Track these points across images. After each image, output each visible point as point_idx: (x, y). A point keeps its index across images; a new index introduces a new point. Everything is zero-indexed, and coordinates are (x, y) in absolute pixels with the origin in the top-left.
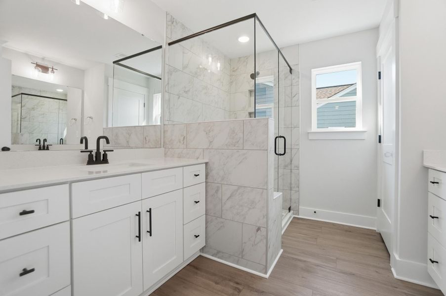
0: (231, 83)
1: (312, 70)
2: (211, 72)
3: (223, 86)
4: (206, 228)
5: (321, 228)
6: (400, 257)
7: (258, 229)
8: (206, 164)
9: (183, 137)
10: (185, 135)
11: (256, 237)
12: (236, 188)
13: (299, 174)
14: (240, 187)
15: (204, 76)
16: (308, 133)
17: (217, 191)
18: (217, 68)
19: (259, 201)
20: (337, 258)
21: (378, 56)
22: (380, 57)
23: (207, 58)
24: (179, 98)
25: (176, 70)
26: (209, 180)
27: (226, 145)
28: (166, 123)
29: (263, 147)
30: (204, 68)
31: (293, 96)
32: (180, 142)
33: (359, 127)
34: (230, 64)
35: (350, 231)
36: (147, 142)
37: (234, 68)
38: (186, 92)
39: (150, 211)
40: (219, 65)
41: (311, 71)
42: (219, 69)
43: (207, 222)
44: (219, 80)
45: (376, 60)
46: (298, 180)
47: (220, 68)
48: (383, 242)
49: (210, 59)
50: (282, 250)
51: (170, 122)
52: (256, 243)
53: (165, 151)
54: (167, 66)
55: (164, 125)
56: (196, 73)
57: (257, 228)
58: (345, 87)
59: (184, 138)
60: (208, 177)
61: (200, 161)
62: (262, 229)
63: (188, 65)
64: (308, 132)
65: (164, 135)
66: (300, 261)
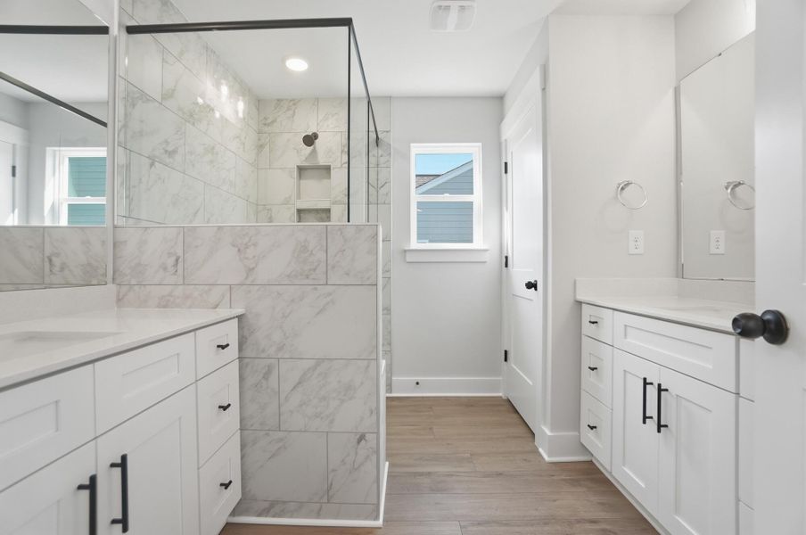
0: (261, 147)
1: (412, 145)
2: (222, 116)
3: (244, 151)
4: (242, 458)
5: (431, 408)
6: (552, 431)
7: (362, 438)
8: (240, 317)
9: (174, 258)
10: (180, 253)
11: (356, 453)
12: (312, 363)
13: (390, 322)
14: (320, 361)
15: (208, 124)
16: (405, 251)
17: (266, 376)
18: (237, 112)
19: (362, 383)
20: (471, 455)
21: (503, 138)
22: (506, 140)
23: (218, 86)
24: (152, 165)
25: (144, 97)
26: (248, 352)
27: (288, 276)
28: (120, 222)
29: (368, 279)
30: (208, 106)
31: (379, 186)
32: (165, 269)
33: (479, 242)
34: (258, 110)
35: (472, 406)
36: (56, 269)
37: (265, 119)
38: (171, 154)
39: (123, 464)
40: (241, 106)
41: (409, 147)
42: (241, 115)
43: (243, 446)
44: (237, 137)
45: (500, 144)
46: (390, 332)
47: (244, 112)
48: (517, 412)
49: (225, 89)
50: (387, 463)
51: (131, 221)
52: (356, 467)
53: (119, 292)
54: (122, 82)
55: (115, 227)
56: (191, 116)
57: (358, 436)
58: (431, 178)
59: (177, 260)
60: (244, 347)
61: (224, 312)
62: (368, 437)
63: (174, 90)
64: (406, 248)
65: (114, 255)
66: (421, 474)
